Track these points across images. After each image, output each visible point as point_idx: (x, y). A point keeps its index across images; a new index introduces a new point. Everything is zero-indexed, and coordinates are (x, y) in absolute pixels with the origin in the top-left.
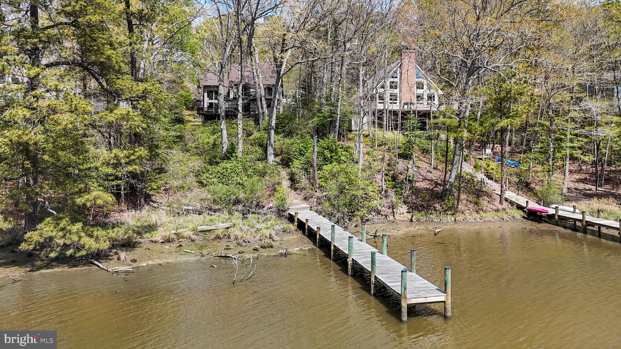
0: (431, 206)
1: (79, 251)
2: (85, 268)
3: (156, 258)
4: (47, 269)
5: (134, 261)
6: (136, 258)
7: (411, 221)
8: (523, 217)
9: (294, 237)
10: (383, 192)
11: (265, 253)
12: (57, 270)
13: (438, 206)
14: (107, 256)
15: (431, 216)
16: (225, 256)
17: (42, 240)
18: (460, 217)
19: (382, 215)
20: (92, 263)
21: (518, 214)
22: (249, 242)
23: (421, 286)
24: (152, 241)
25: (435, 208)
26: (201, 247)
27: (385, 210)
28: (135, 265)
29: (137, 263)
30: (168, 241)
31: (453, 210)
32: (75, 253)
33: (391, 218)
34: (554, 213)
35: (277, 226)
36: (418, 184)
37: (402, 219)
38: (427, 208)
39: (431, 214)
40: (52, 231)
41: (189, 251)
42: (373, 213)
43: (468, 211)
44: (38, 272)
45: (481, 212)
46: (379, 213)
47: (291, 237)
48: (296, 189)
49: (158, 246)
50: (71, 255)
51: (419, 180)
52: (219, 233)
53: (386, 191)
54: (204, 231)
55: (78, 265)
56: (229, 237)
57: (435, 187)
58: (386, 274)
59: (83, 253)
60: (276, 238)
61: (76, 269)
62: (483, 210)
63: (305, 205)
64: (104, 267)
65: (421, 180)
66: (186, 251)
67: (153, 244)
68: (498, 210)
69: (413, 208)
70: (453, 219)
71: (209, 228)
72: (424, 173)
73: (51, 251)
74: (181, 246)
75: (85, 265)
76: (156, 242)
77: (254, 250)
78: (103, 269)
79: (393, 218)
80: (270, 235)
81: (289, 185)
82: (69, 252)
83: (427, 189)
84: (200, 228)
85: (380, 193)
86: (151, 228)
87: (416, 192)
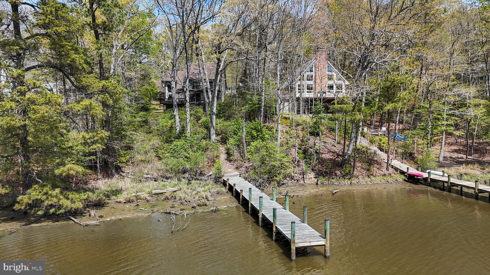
0: (333, 173)
1: (59, 210)
2: (64, 222)
3: (118, 215)
4: (37, 223)
5: (101, 217)
6: (102, 214)
7: (317, 184)
8: (405, 180)
9: (225, 197)
10: (296, 162)
11: (200, 210)
12: (43, 224)
13: (338, 172)
14: (82, 213)
15: (333, 180)
16: (170, 213)
17: (30, 202)
18: (355, 181)
19: (295, 180)
20: (70, 219)
21: (401, 178)
22: (189, 202)
23: (309, 233)
24: (117, 202)
25: (336, 174)
26: (154, 206)
27: (297, 176)
28: (101, 220)
29: (103, 218)
30: (129, 201)
31: (348, 175)
32: (56, 211)
33: (302, 182)
34: (428, 177)
35: (213, 189)
36: (323, 156)
37: (310, 183)
38: (330, 174)
39: (333, 178)
41: (143, 209)
42: (288, 178)
43: (361, 176)
44: (29, 226)
45: (372, 177)
46: (292, 178)
47: (223, 198)
48: (230, 161)
49: (121, 205)
50: (53, 213)
51: (325, 152)
52: (168, 195)
53: (298, 161)
54: (157, 194)
55: (60, 221)
56: (175, 199)
57: (337, 157)
58: (285, 224)
59: (62, 211)
60: (210, 198)
61: (57, 223)
62: (373, 175)
63: (237, 173)
64: (78, 222)
65: (327, 152)
66: (141, 209)
67: (118, 204)
68: (385, 175)
69: (319, 174)
70: (349, 182)
71: (162, 192)
72: (329, 147)
73: (39, 210)
74: (138, 205)
75: (64, 220)
76: (120, 202)
77: (192, 207)
78: (77, 223)
79: (303, 182)
80: (206, 196)
81: (226, 158)
82: (52, 211)
83: (330, 160)
84: (154, 192)
85: (294, 163)
86: (117, 192)
87: (322, 162)
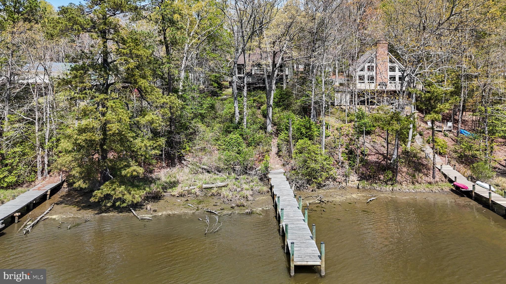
0: (376, 176)
1: (123, 203)
2: (126, 214)
3: (169, 210)
4: (106, 213)
5: (155, 211)
6: (156, 209)
7: (358, 188)
8: (452, 190)
9: (264, 198)
10: (340, 164)
11: (237, 211)
12: (111, 214)
13: (382, 177)
14: (141, 206)
15: (375, 185)
16: (211, 212)
17: (102, 196)
18: (397, 187)
19: (337, 182)
20: (131, 211)
21: (447, 187)
22: (231, 200)
23: (310, 252)
24: (171, 195)
25: (379, 178)
26: (200, 202)
27: (340, 178)
28: (155, 214)
29: (156, 213)
30: (181, 195)
31: (393, 181)
32: (121, 204)
33: (344, 184)
34: (472, 190)
35: (256, 187)
36: (370, 158)
37: (352, 186)
38: (373, 178)
39: (376, 183)
40: (108, 191)
41: (190, 205)
42: (330, 180)
43: (405, 182)
44: (100, 215)
45: (417, 183)
46: (334, 180)
47: (262, 198)
48: (280, 156)
49: (174, 199)
50: (118, 206)
51: (372, 154)
52: (214, 192)
53: (343, 163)
54: (207, 188)
55: (123, 212)
56: (220, 195)
57: (383, 160)
58: (295, 239)
59: (125, 205)
60: (250, 198)
61: (121, 214)
62: (418, 182)
63: (282, 170)
64: (136, 215)
65: (374, 154)
66: (189, 205)
67: (172, 197)
68: (430, 183)
69: (362, 177)
70: (391, 188)
71: (211, 186)
72: (378, 147)
73: (108, 202)
74: (187, 200)
75: (127, 212)
76: (174, 196)
77: (231, 207)
78: (136, 216)
80: (246, 196)
81: (277, 152)
82: (117, 204)
83: (376, 162)
84: (204, 186)
85: (338, 164)
86: (173, 184)
87: (366, 163)
